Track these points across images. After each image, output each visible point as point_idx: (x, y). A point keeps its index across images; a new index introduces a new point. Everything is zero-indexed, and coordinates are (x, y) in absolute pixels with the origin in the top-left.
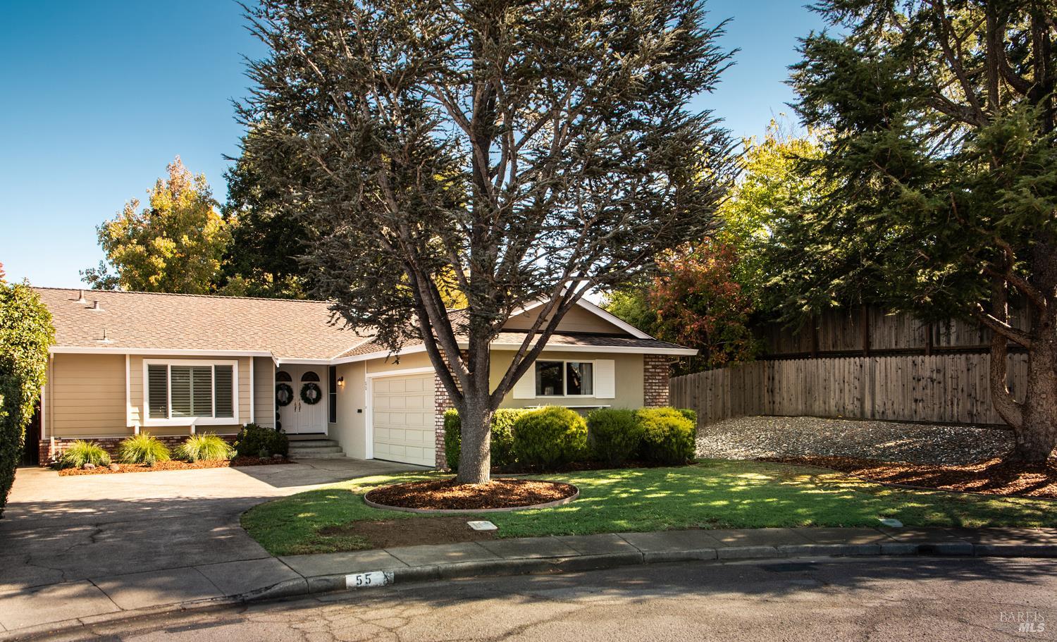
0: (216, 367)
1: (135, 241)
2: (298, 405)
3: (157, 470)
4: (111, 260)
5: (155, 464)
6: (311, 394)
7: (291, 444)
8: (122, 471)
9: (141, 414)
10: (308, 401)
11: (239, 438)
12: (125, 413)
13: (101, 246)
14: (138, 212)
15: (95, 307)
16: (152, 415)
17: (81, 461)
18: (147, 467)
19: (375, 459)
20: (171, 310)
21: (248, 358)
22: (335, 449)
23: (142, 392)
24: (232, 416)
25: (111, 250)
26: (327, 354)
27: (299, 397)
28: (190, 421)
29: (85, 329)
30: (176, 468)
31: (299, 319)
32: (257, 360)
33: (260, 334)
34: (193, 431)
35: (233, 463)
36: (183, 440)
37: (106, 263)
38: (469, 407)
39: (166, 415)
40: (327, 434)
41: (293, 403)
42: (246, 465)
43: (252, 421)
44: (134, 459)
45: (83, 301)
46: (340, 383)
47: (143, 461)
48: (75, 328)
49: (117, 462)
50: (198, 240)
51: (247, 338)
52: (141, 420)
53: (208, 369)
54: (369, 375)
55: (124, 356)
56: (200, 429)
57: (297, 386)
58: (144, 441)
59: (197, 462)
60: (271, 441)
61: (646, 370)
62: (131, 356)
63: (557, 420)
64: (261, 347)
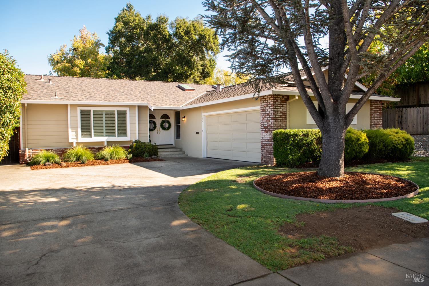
0: (117, 111)
1: (65, 62)
2: (159, 131)
3: (88, 165)
4: (54, 71)
5: (86, 162)
6: (166, 125)
7: (159, 150)
8: (68, 166)
9: (77, 135)
10: (164, 128)
11: (131, 147)
12: (68, 135)
13: (50, 64)
14: (66, 49)
15: (49, 82)
16: (83, 136)
17: (43, 161)
18: (82, 164)
19: (207, 157)
20: (90, 84)
21: (135, 106)
22: (181, 152)
23: (77, 124)
24: (127, 136)
25: (54, 66)
26: (177, 104)
27: (160, 127)
28: (104, 139)
29: (45, 92)
30: (99, 164)
31: (157, 89)
32: (139, 107)
33: (139, 95)
34: (106, 144)
35: (131, 161)
36: (101, 148)
37: (52, 72)
38: (332, 125)
39: (91, 136)
40: (174, 145)
41: (156, 130)
42: (138, 162)
43: (137, 139)
44: (75, 159)
45: (42, 80)
46: (183, 119)
47: (80, 161)
48: (38, 92)
49: (65, 161)
50: (95, 61)
51: (133, 97)
52: (77, 138)
53: (113, 112)
54: (204, 114)
55: (67, 105)
56: (109, 143)
57: (158, 121)
58: (80, 150)
59: (110, 161)
60: (149, 149)
61: (371, 109)
62: (71, 105)
63: (353, 135)
64: (142, 101)
